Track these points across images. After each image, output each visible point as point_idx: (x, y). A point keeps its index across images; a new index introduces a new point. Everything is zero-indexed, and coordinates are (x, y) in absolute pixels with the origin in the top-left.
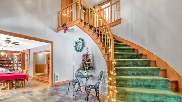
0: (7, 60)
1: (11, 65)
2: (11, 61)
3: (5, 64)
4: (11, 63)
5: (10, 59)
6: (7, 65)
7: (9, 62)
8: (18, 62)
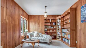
0: (51, 25)
1: (55, 31)
2: (54, 26)
3: (49, 29)
4: (55, 28)
5: (54, 23)
6: (51, 31)
7: (52, 27)
8: (61, 27)
